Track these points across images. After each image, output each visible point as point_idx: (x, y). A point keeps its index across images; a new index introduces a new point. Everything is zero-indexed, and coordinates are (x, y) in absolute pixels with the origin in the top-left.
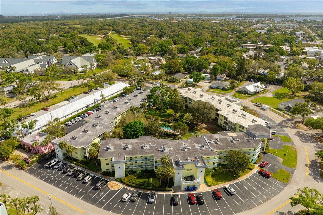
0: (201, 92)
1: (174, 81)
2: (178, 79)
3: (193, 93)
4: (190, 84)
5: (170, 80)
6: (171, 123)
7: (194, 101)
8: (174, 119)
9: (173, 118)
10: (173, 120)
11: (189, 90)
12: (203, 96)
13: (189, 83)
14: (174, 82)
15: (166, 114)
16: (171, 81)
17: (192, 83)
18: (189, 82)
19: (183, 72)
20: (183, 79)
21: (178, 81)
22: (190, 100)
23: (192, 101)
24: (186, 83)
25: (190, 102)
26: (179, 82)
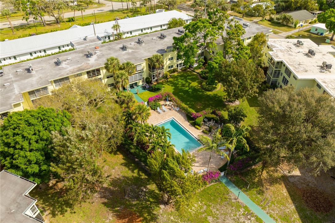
0: (332, 56)
1: (285, 23)
2: (294, 21)
3: (306, 55)
4: (317, 34)
5: (276, 21)
6: (199, 125)
7: (295, 77)
8: (213, 116)
9: (214, 113)
10: (209, 119)
11: (299, 44)
12: (331, 70)
13: (316, 32)
14: (284, 26)
15: (209, 93)
16: (279, 23)
17: (322, 34)
18: (316, 30)
19: (313, 10)
20: (306, 22)
21: (293, 26)
22: (288, 72)
23: (292, 76)
24: (309, 31)
25: (287, 77)
26: (295, 28)
